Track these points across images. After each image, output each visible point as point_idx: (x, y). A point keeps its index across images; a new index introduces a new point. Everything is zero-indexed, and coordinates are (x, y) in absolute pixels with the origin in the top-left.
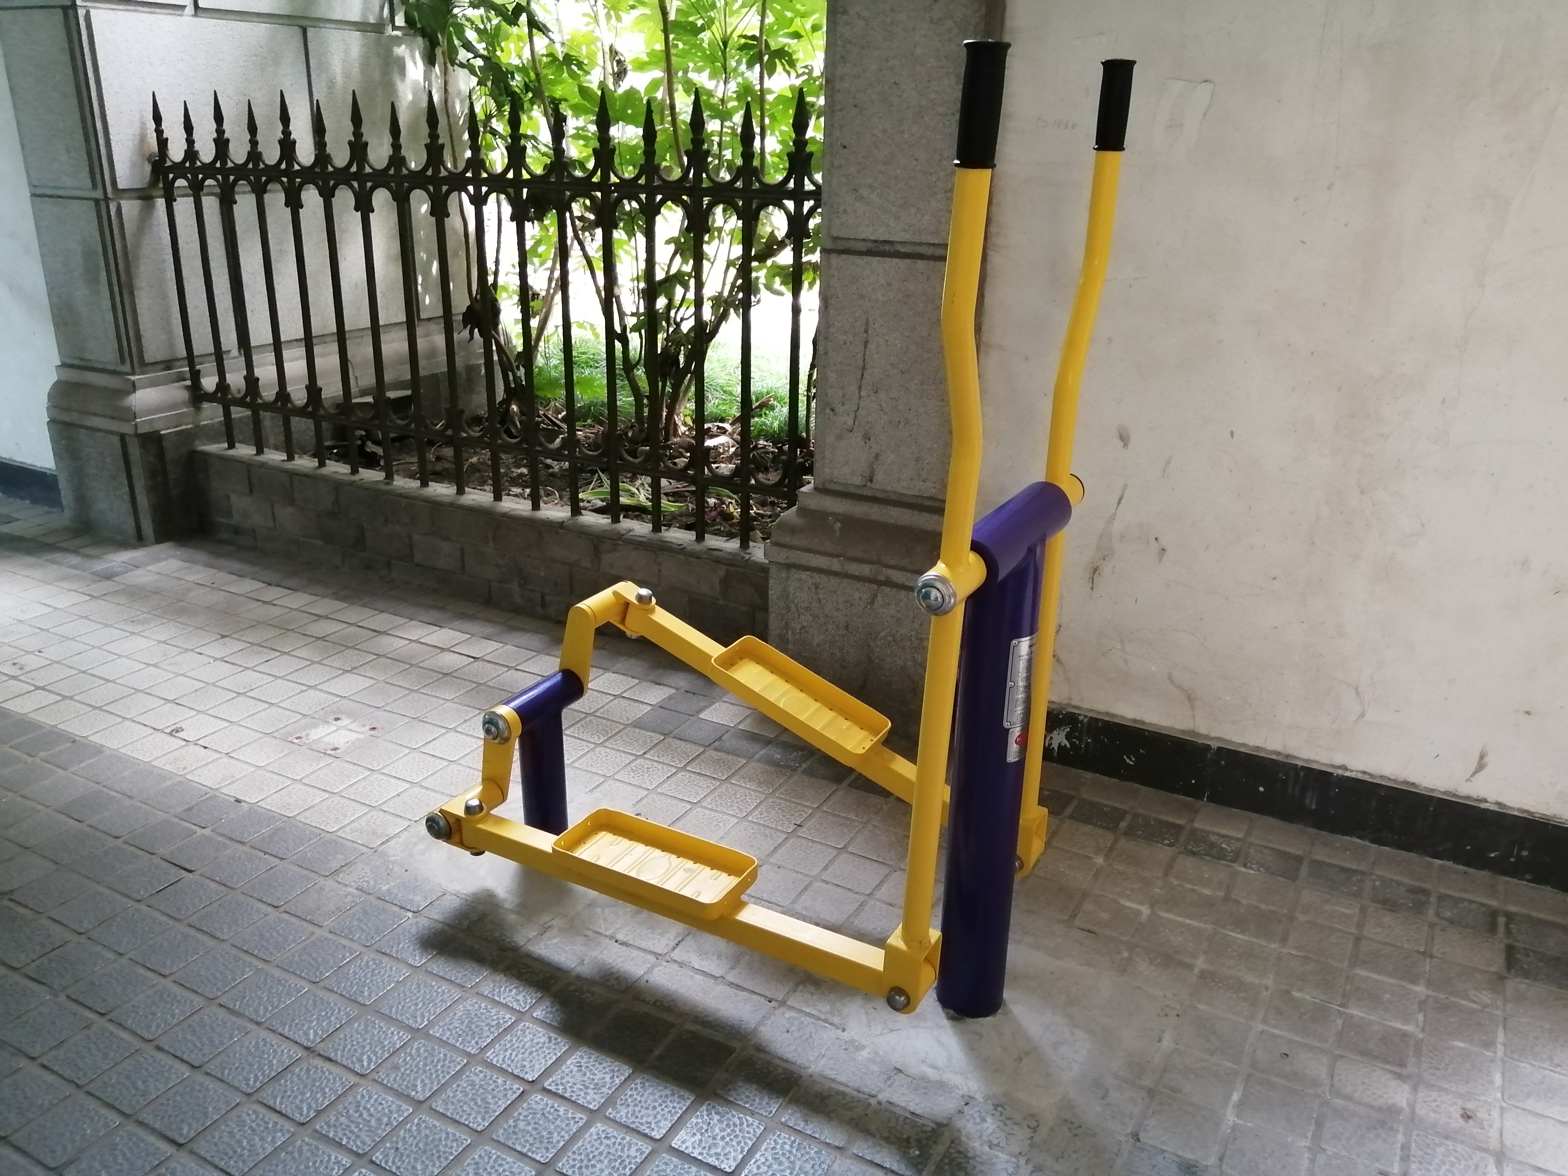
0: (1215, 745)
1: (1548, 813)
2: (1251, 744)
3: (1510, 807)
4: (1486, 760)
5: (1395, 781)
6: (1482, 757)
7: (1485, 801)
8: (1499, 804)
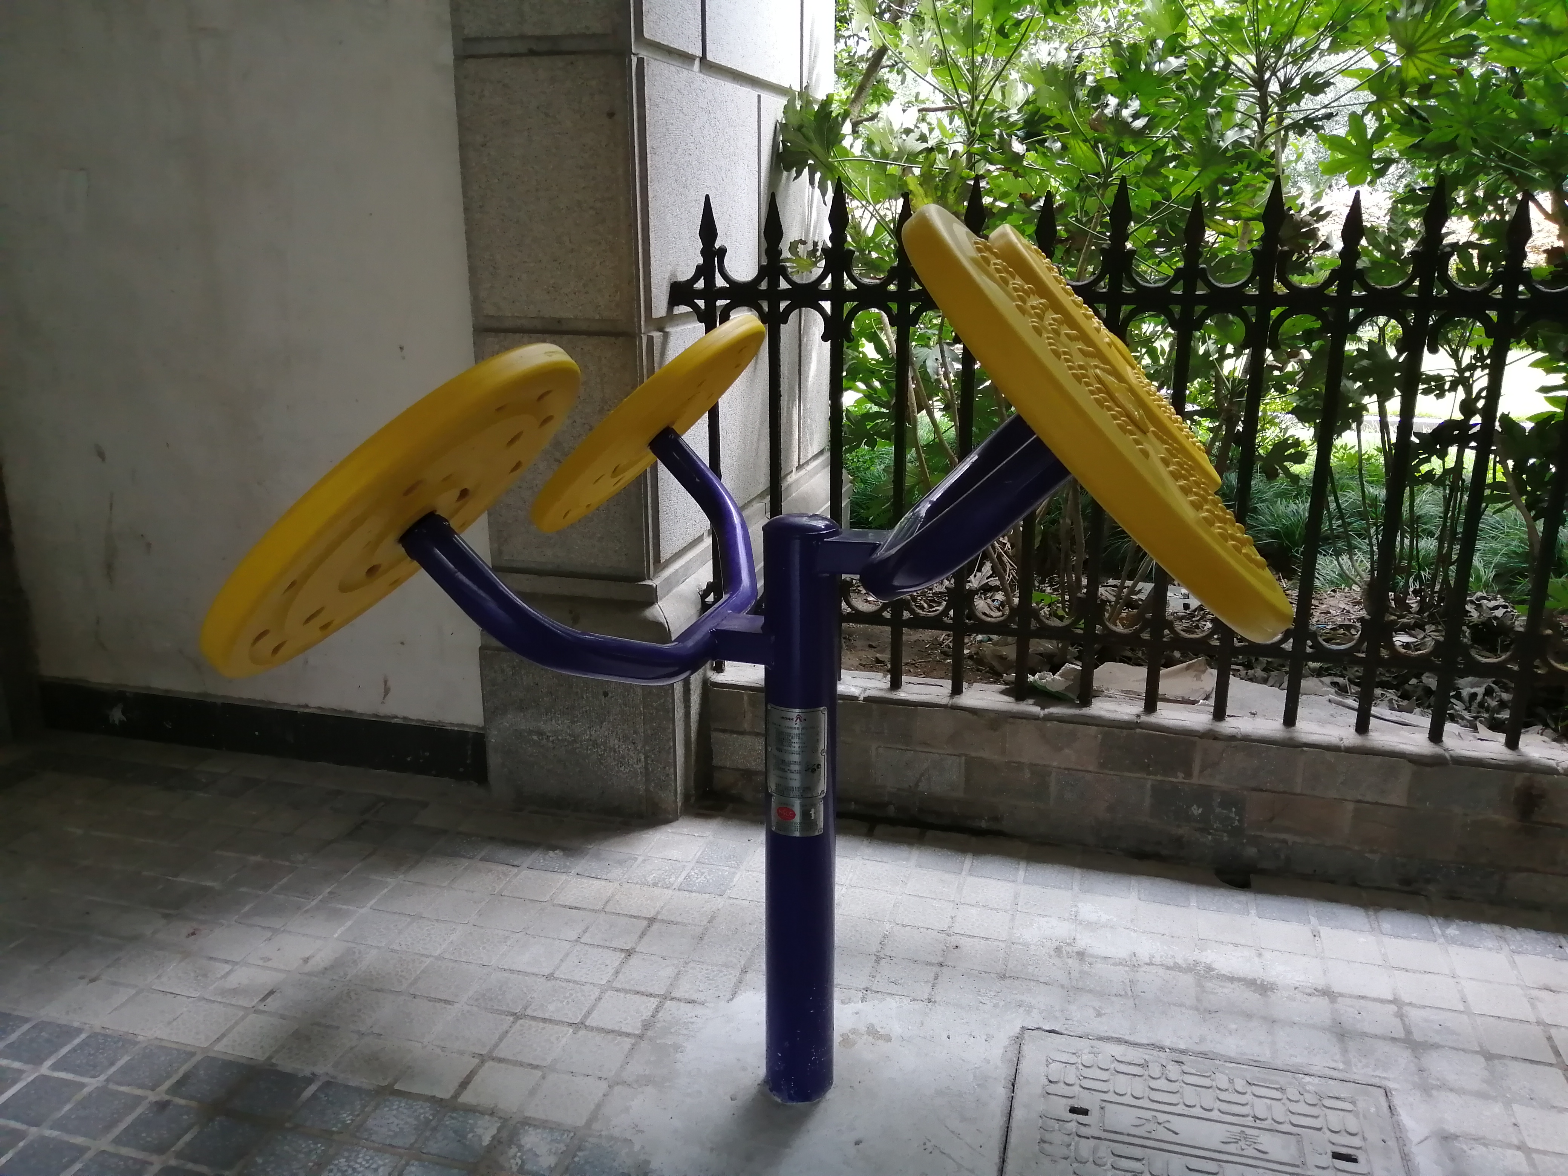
0: (219, 701)
1: (435, 720)
2: (245, 697)
3: (411, 719)
4: (389, 683)
5: (339, 711)
6: (386, 682)
7: (396, 717)
8: (405, 718)
